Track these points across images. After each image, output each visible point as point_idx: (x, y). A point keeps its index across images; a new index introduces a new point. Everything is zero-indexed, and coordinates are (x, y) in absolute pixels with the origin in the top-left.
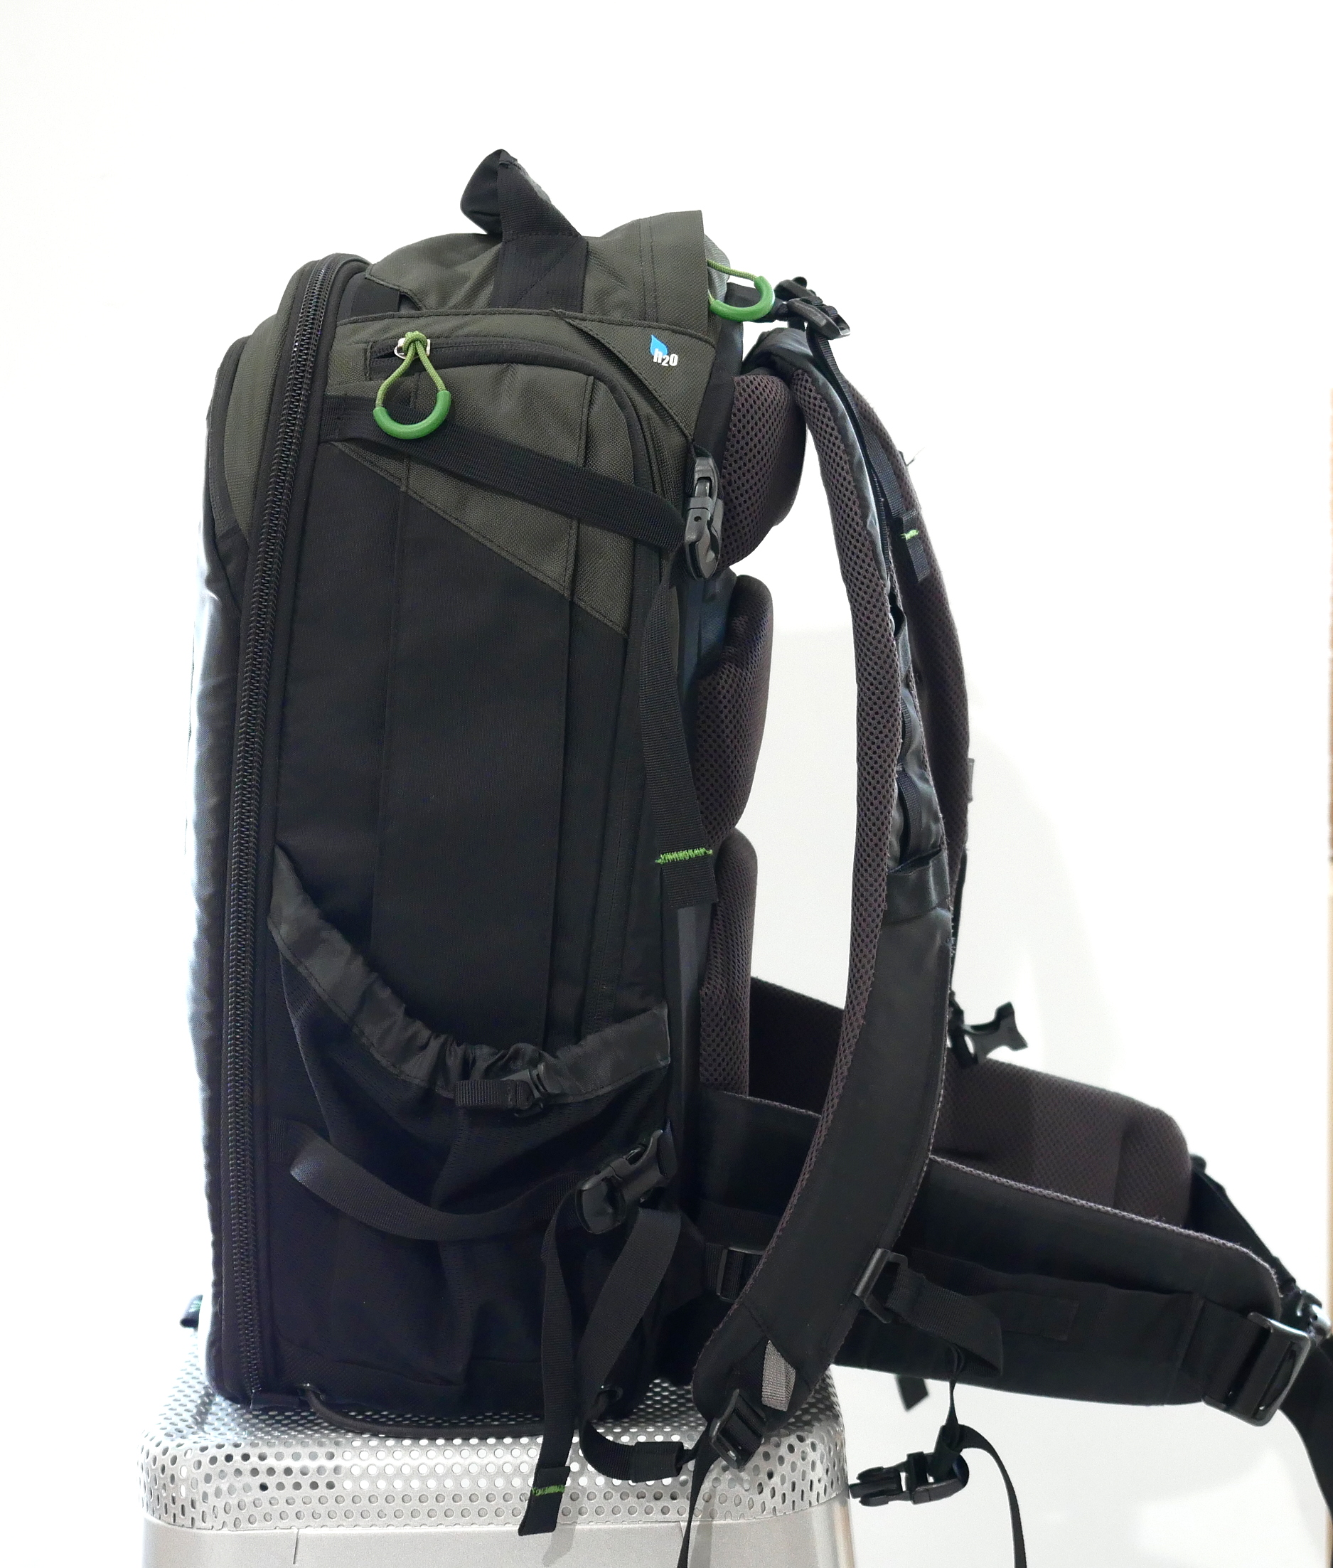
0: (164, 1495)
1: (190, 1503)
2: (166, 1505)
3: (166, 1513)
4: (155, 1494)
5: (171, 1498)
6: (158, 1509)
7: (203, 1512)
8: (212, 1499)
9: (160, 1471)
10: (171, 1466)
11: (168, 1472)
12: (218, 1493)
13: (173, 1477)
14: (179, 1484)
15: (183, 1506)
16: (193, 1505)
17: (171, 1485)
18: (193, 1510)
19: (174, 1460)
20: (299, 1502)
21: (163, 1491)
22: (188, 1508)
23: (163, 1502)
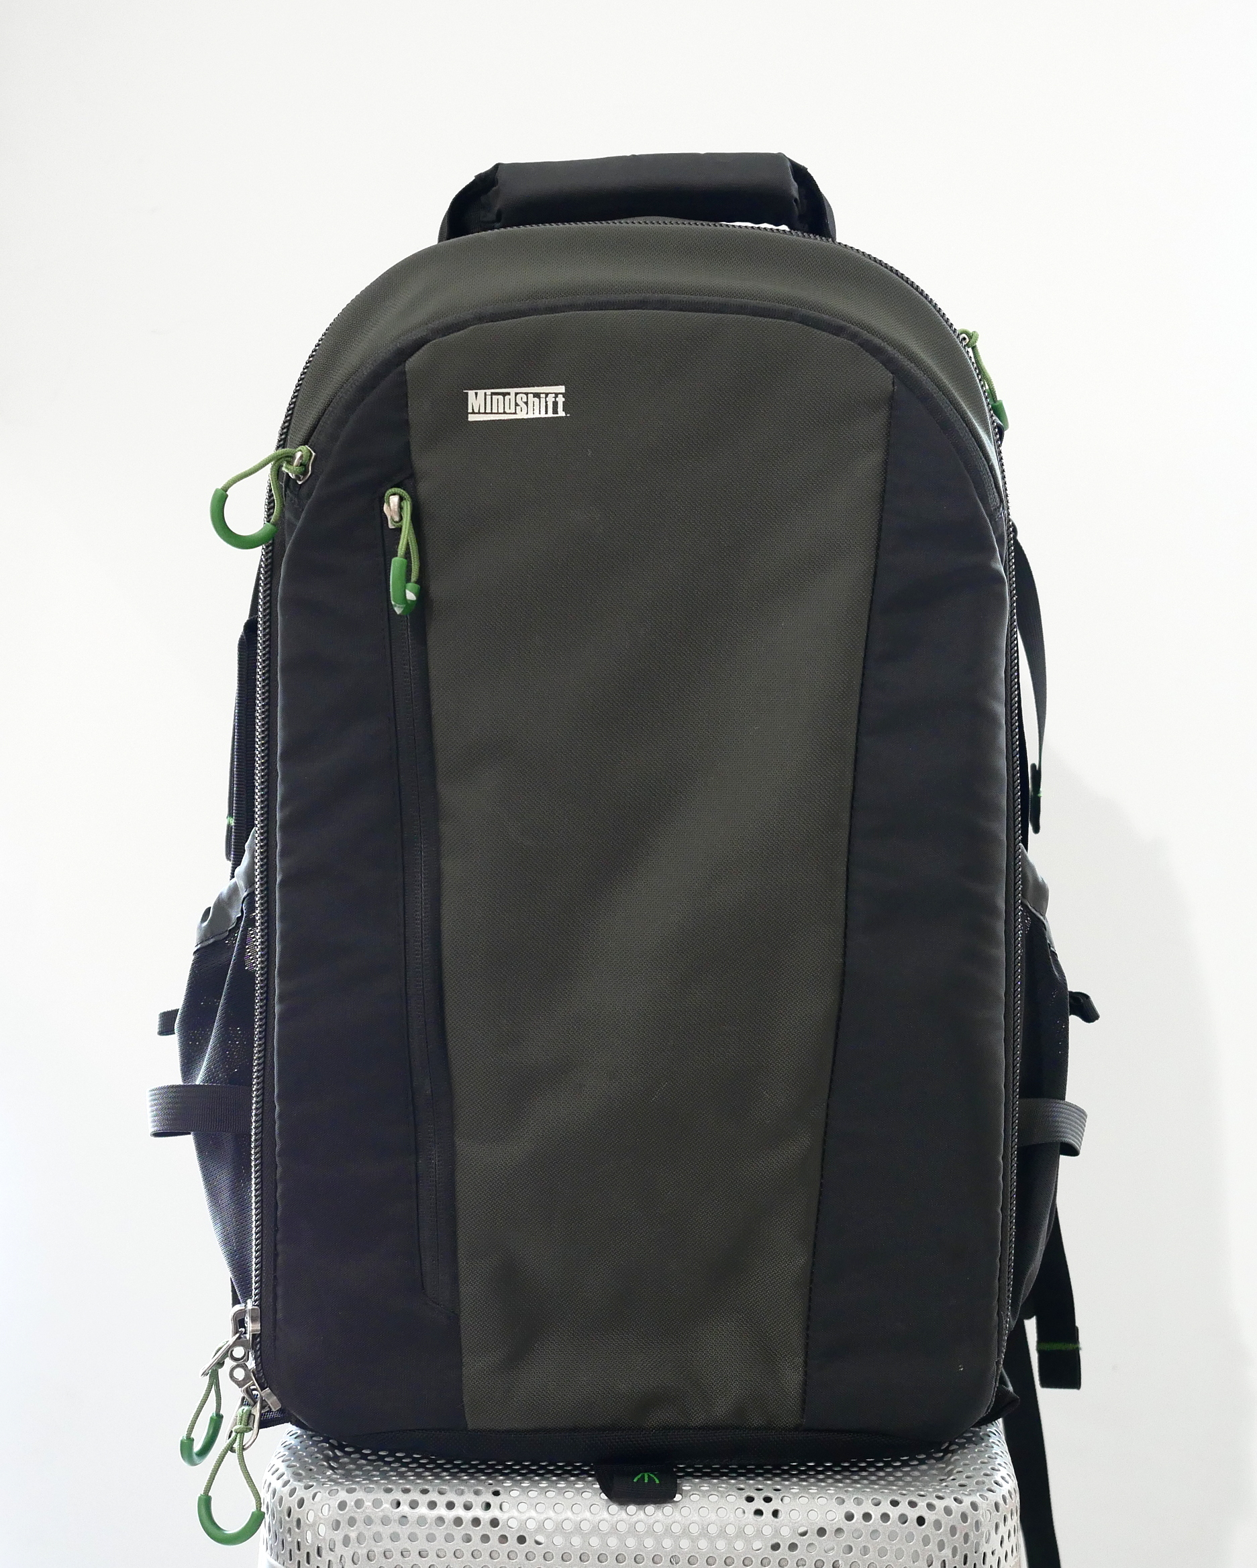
0: (290, 1539)
1: (316, 1551)
2: (291, 1550)
3: (291, 1560)
4: (280, 1538)
5: (296, 1544)
6: (283, 1554)
7: (329, 1561)
8: (340, 1549)
9: (286, 1514)
10: (298, 1509)
11: (295, 1516)
12: (346, 1541)
13: (299, 1521)
14: (306, 1529)
15: (308, 1553)
16: (319, 1554)
17: (297, 1530)
18: (319, 1558)
19: (301, 1503)
20: (432, 1555)
21: (288, 1535)
22: (314, 1555)
23: (288, 1548)
